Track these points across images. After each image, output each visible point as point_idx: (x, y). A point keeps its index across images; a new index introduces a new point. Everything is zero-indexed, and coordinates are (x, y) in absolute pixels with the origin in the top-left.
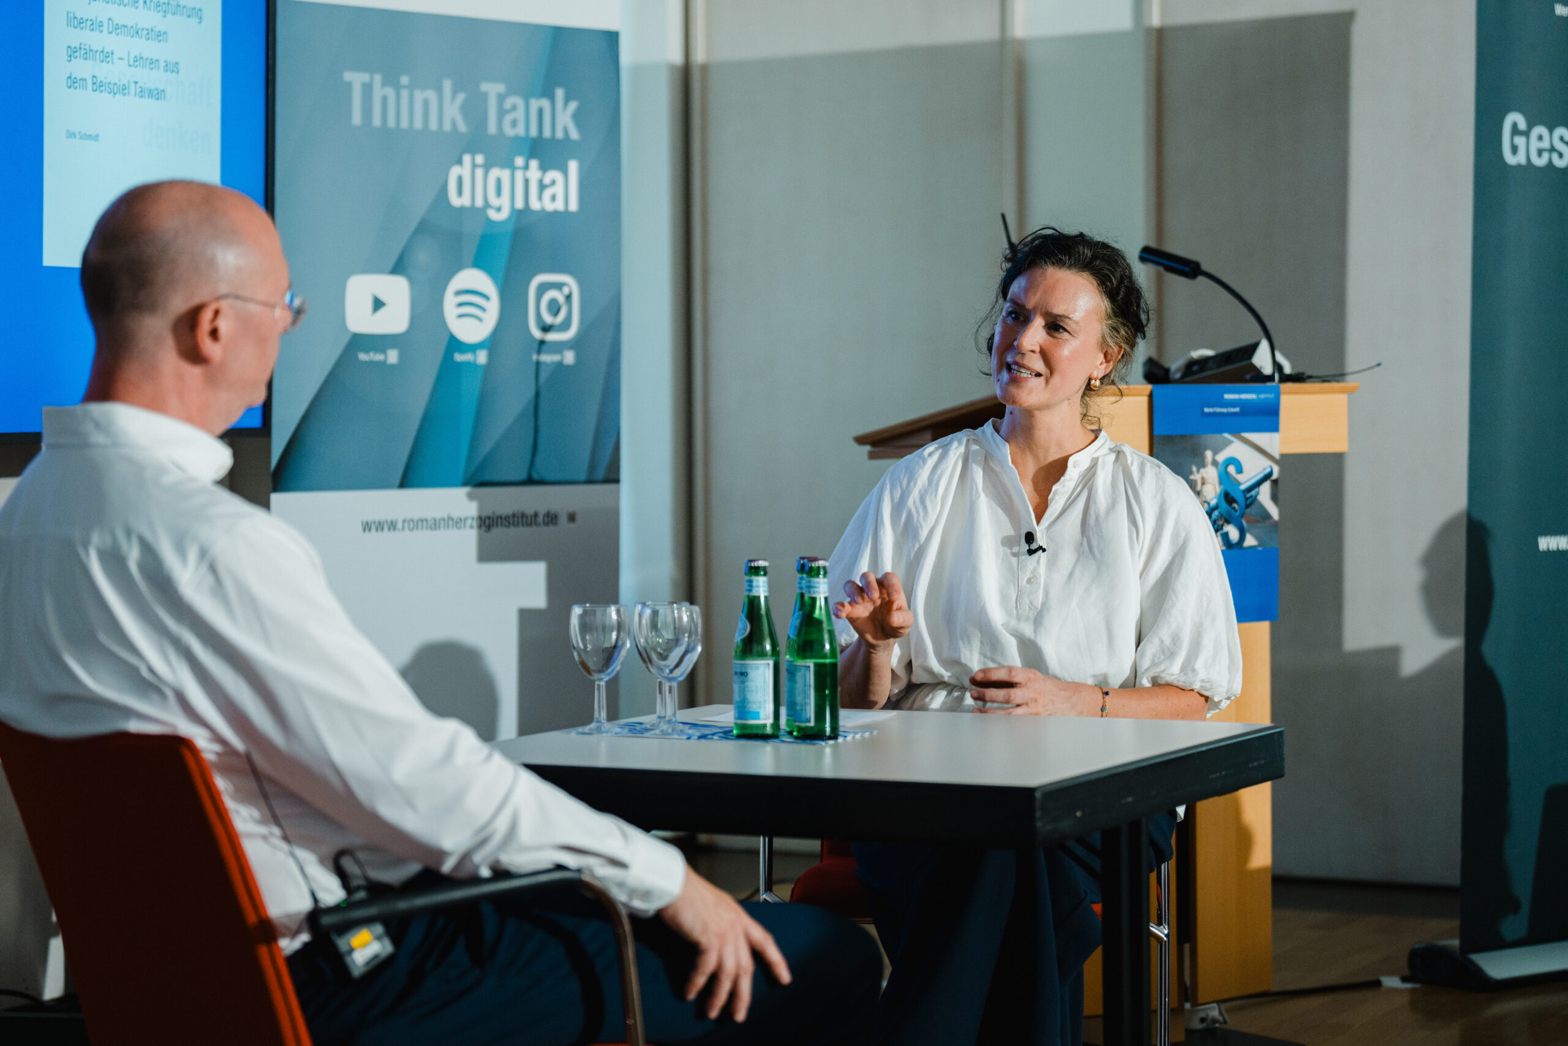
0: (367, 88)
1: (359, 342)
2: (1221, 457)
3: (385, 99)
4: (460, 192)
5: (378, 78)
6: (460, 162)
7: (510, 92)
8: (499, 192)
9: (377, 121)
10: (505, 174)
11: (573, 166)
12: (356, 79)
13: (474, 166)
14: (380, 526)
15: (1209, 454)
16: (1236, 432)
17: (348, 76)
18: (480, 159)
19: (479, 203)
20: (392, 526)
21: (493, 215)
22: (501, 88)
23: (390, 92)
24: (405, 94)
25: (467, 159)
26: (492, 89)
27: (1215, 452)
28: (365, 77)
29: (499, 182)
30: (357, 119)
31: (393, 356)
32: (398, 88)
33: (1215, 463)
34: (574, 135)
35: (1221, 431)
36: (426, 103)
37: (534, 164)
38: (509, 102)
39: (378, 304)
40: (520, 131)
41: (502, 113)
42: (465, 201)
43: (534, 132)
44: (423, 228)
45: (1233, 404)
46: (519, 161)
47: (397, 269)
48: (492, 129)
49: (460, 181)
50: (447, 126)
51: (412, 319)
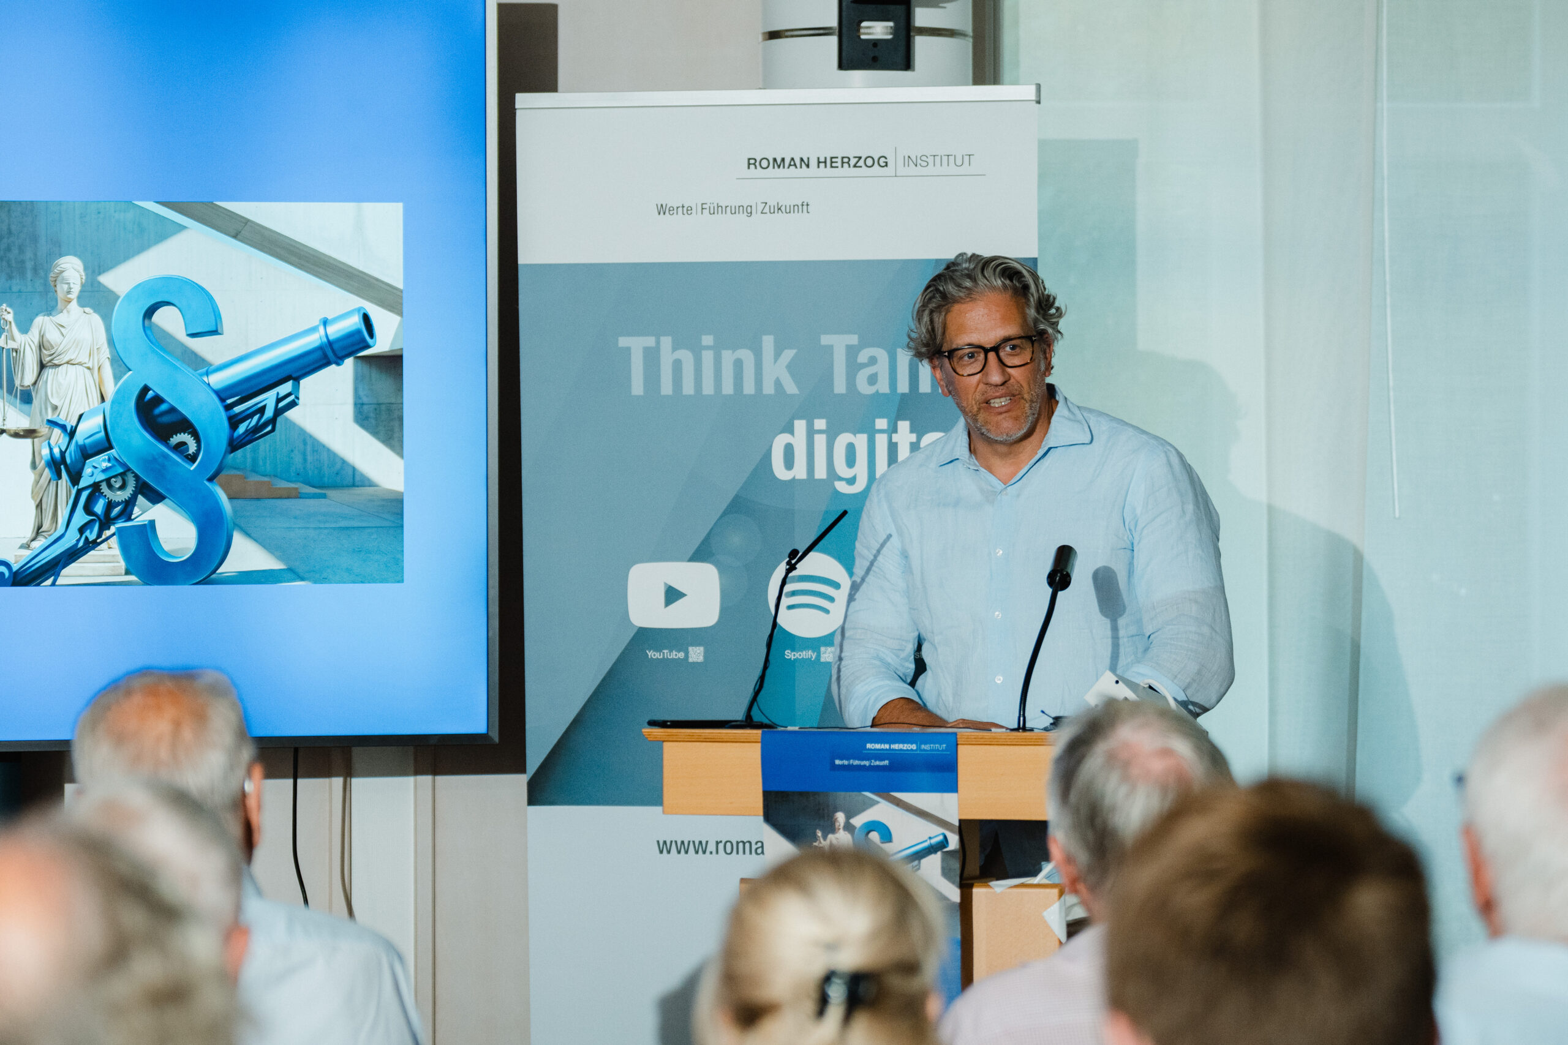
0: (652, 356)
1: (645, 637)
2: (858, 821)
3: (677, 365)
4: (789, 463)
5: (666, 342)
6: (790, 429)
7: (864, 344)
8: (851, 461)
9: (667, 388)
10: (861, 441)
12: (636, 345)
13: (811, 433)
14: (683, 847)
15: (840, 817)
16: (884, 791)
17: (623, 342)
18: (820, 424)
19: (821, 473)
20: (701, 847)
21: (842, 487)
22: (853, 340)
23: (686, 356)
24: (708, 357)
25: (800, 425)
26: (839, 343)
27: (849, 816)
28: (650, 341)
29: (851, 449)
30: (637, 387)
31: (696, 654)
32: (697, 352)
33: (849, 827)
35: (860, 788)
36: (738, 364)
37: (904, 426)
38: (863, 357)
39: (672, 595)
40: (883, 387)
41: (853, 368)
42: (799, 471)
43: (903, 388)
44: (738, 507)
45: (879, 755)
46: (881, 423)
47: (699, 555)
48: (840, 386)
49: (789, 450)
50: (769, 389)
51: (725, 610)
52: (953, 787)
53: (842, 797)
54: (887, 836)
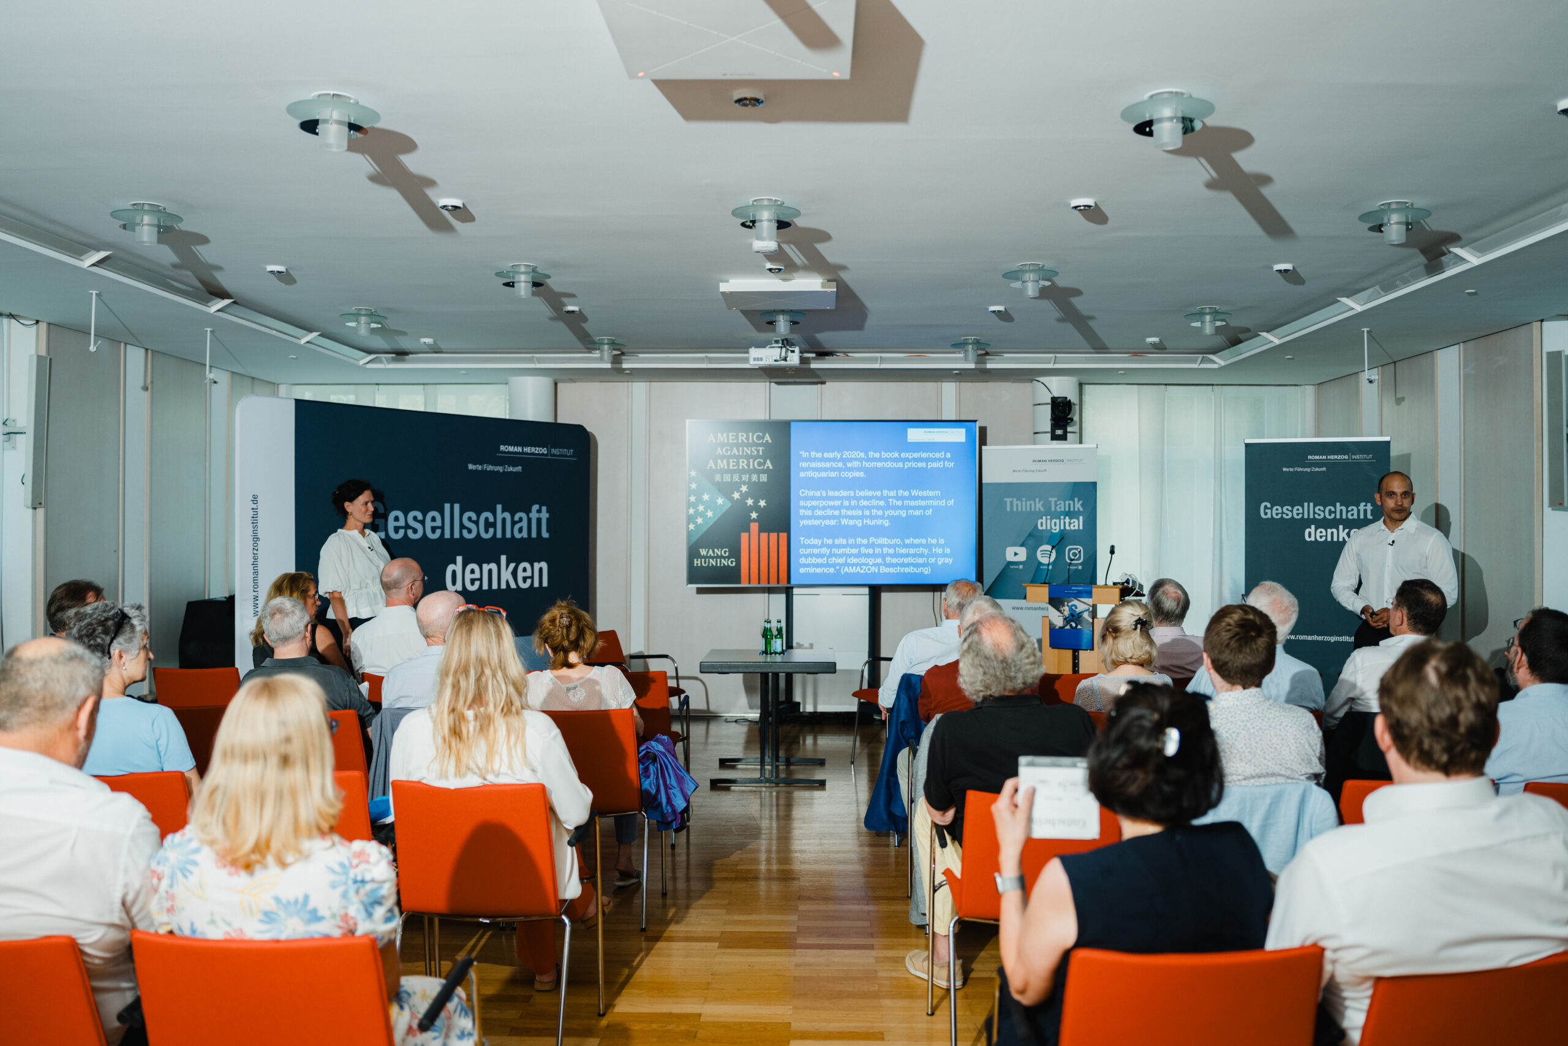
0: (1011, 503)
1: (1010, 563)
2: (1070, 604)
3: (1017, 505)
4: (1042, 526)
5: (1015, 500)
6: (1042, 518)
7: (1058, 500)
8: (1055, 525)
9: (1015, 509)
10: (1058, 521)
11: (1081, 518)
12: (1008, 500)
13: (1047, 519)
14: (1018, 608)
15: (1066, 603)
16: (1076, 598)
17: (1005, 499)
18: (1049, 517)
19: (1049, 528)
20: (1022, 609)
21: (1053, 531)
22: (1056, 499)
23: (1019, 503)
24: (1024, 503)
25: (1044, 518)
26: (1053, 500)
27: (1068, 603)
28: (1011, 499)
29: (1055, 523)
30: (1008, 509)
31: (1021, 567)
32: (1022, 502)
33: (1068, 606)
34: (1081, 509)
35: (1070, 597)
36: (1031, 504)
37: (1067, 518)
38: (1058, 503)
39: (1016, 554)
40: (1063, 509)
41: (1056, 505)
42: (1044, 528)
43: (1067, 509)
44: (1030, 535)
45: (1075, 590)
46: (1062, 517)
47: (1022, 545)
48: (1053, 509)
49: (1042, 523)
50: (1037, 510)
51: (1027, 558)
52: (1091, 597)
53: (1066, 599)
54: (1076, 608)
